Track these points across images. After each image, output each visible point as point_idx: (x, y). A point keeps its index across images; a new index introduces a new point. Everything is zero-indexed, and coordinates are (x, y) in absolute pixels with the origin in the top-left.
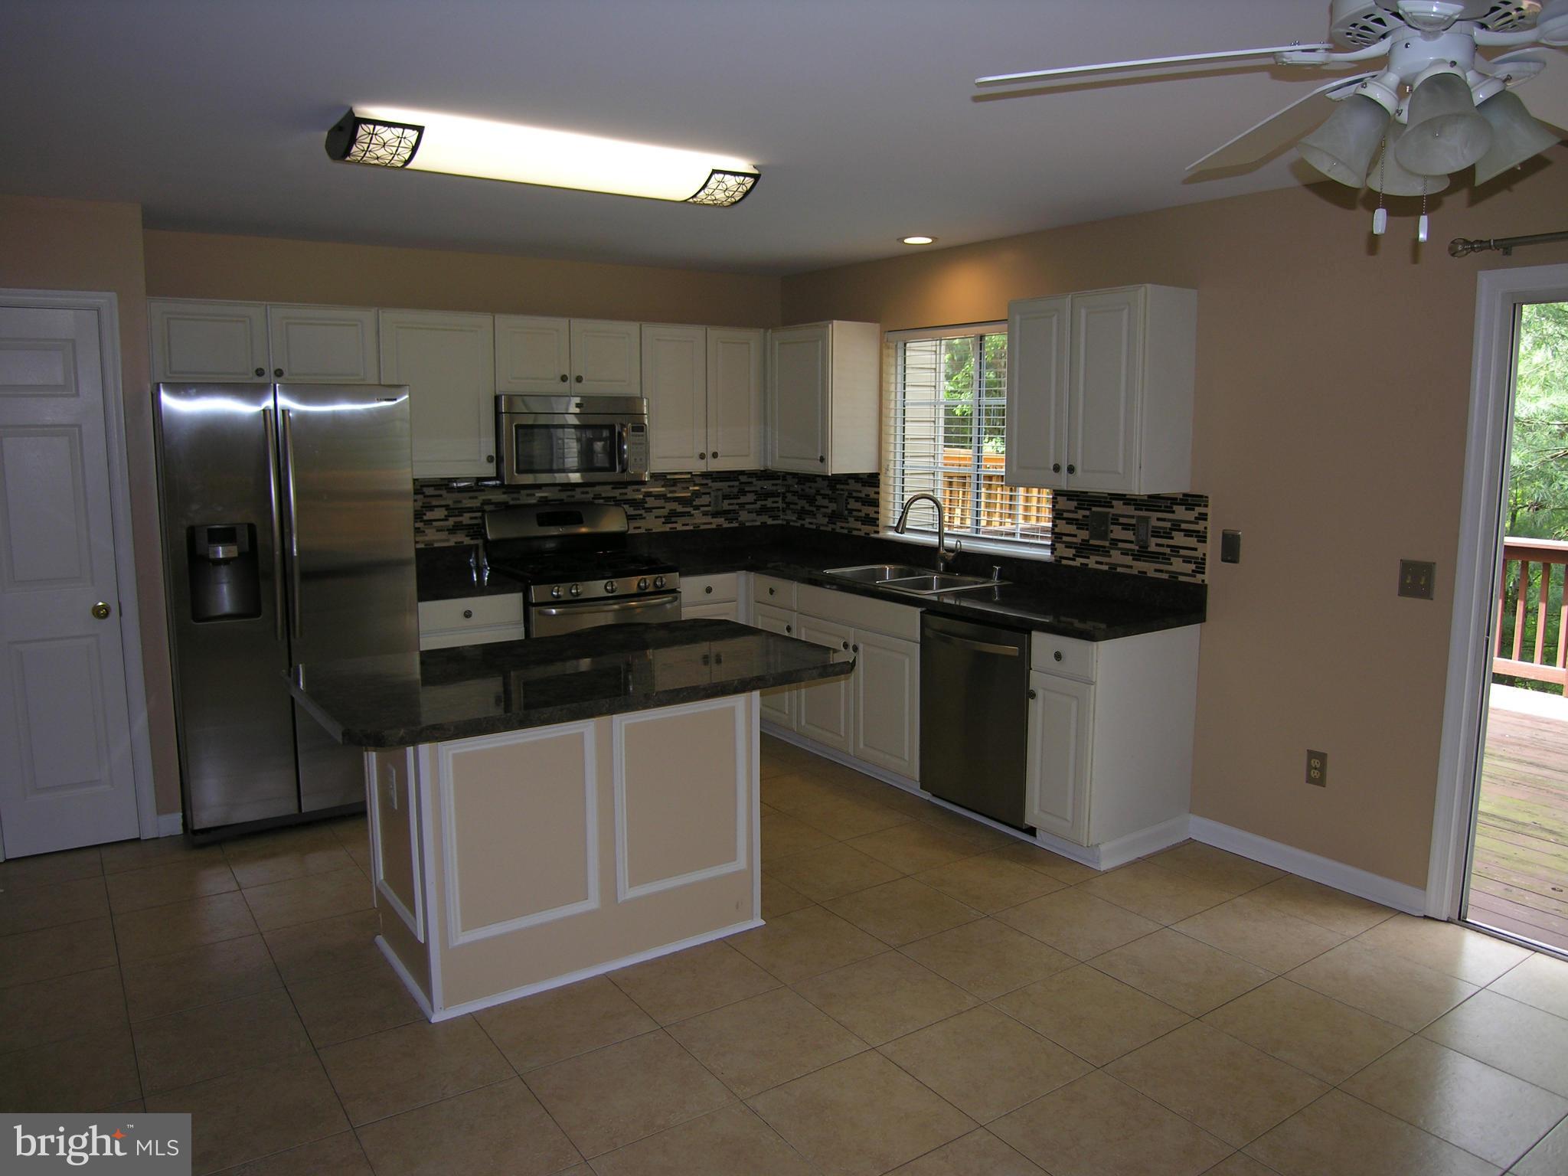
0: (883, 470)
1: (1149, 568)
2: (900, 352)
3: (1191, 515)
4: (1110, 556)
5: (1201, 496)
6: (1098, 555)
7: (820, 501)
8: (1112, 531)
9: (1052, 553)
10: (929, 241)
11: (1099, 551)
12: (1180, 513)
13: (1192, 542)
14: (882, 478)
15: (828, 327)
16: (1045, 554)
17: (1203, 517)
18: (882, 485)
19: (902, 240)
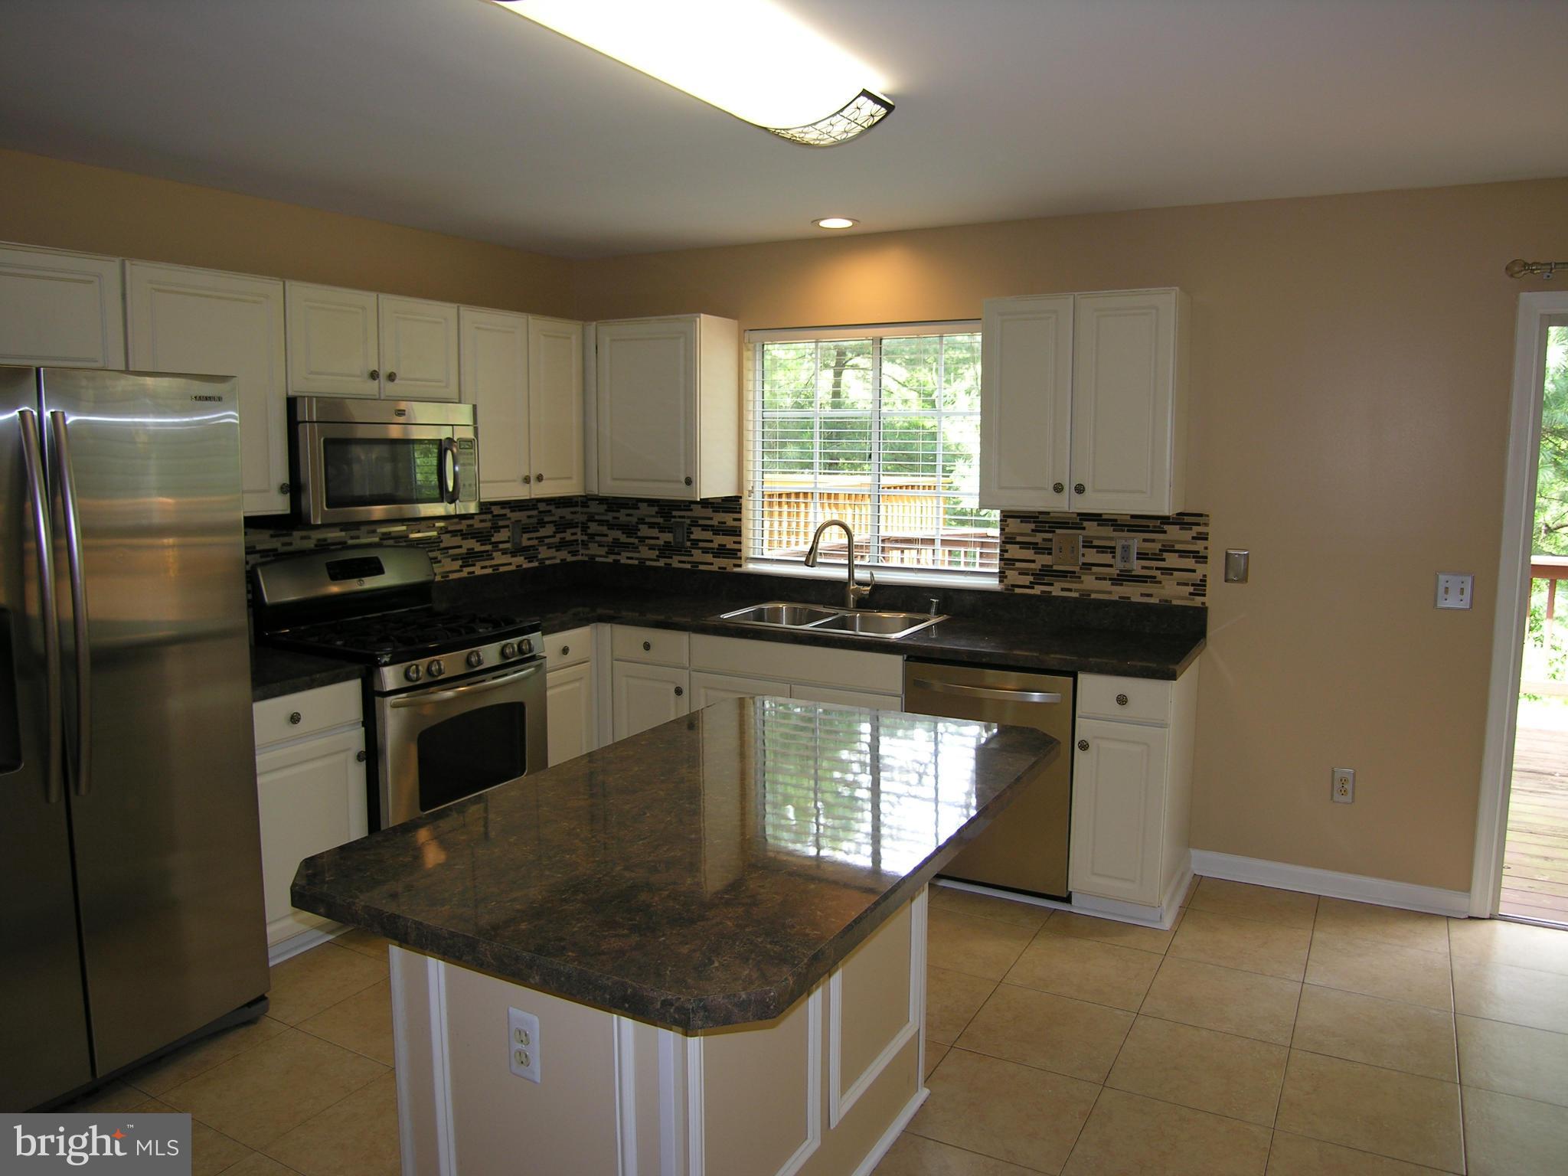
0: (746, 493)
1: (1134, 593)
2: (758, 356)
3: (1187, 535)
4: (1082, 582)
5: (1201, 515)
6: (1065, 582)
7: (644, 531)
8: (1083, 555)
9: (1000, 581)
10: (847, 224)
11: (1066, 577)
12: (1173, 532)
13: (1189, 563)
14: (744, 501)
15: (696, 321)
16: (992, 583)
17: (1203, 537)
18: (744, 511)
19: (817, 221)
